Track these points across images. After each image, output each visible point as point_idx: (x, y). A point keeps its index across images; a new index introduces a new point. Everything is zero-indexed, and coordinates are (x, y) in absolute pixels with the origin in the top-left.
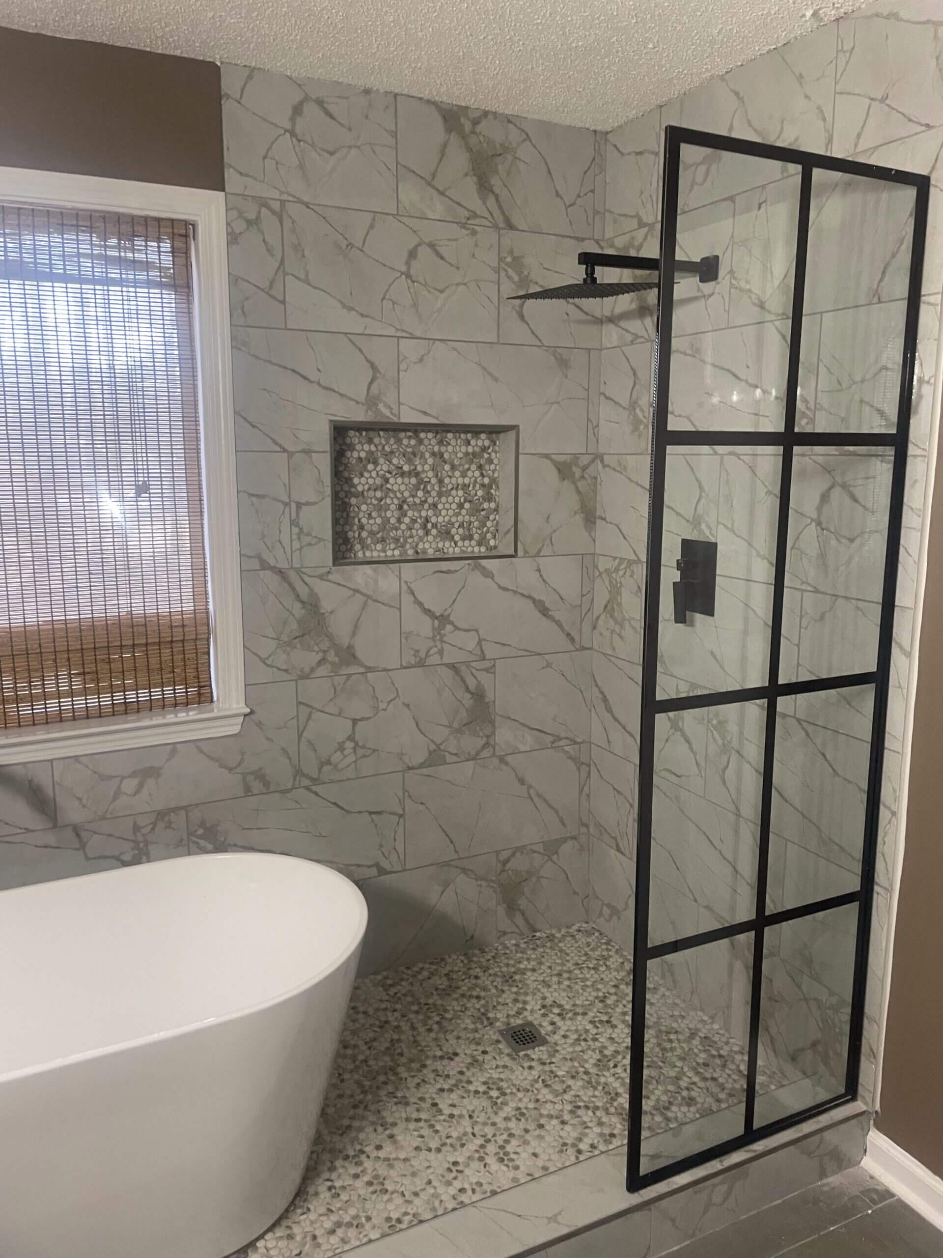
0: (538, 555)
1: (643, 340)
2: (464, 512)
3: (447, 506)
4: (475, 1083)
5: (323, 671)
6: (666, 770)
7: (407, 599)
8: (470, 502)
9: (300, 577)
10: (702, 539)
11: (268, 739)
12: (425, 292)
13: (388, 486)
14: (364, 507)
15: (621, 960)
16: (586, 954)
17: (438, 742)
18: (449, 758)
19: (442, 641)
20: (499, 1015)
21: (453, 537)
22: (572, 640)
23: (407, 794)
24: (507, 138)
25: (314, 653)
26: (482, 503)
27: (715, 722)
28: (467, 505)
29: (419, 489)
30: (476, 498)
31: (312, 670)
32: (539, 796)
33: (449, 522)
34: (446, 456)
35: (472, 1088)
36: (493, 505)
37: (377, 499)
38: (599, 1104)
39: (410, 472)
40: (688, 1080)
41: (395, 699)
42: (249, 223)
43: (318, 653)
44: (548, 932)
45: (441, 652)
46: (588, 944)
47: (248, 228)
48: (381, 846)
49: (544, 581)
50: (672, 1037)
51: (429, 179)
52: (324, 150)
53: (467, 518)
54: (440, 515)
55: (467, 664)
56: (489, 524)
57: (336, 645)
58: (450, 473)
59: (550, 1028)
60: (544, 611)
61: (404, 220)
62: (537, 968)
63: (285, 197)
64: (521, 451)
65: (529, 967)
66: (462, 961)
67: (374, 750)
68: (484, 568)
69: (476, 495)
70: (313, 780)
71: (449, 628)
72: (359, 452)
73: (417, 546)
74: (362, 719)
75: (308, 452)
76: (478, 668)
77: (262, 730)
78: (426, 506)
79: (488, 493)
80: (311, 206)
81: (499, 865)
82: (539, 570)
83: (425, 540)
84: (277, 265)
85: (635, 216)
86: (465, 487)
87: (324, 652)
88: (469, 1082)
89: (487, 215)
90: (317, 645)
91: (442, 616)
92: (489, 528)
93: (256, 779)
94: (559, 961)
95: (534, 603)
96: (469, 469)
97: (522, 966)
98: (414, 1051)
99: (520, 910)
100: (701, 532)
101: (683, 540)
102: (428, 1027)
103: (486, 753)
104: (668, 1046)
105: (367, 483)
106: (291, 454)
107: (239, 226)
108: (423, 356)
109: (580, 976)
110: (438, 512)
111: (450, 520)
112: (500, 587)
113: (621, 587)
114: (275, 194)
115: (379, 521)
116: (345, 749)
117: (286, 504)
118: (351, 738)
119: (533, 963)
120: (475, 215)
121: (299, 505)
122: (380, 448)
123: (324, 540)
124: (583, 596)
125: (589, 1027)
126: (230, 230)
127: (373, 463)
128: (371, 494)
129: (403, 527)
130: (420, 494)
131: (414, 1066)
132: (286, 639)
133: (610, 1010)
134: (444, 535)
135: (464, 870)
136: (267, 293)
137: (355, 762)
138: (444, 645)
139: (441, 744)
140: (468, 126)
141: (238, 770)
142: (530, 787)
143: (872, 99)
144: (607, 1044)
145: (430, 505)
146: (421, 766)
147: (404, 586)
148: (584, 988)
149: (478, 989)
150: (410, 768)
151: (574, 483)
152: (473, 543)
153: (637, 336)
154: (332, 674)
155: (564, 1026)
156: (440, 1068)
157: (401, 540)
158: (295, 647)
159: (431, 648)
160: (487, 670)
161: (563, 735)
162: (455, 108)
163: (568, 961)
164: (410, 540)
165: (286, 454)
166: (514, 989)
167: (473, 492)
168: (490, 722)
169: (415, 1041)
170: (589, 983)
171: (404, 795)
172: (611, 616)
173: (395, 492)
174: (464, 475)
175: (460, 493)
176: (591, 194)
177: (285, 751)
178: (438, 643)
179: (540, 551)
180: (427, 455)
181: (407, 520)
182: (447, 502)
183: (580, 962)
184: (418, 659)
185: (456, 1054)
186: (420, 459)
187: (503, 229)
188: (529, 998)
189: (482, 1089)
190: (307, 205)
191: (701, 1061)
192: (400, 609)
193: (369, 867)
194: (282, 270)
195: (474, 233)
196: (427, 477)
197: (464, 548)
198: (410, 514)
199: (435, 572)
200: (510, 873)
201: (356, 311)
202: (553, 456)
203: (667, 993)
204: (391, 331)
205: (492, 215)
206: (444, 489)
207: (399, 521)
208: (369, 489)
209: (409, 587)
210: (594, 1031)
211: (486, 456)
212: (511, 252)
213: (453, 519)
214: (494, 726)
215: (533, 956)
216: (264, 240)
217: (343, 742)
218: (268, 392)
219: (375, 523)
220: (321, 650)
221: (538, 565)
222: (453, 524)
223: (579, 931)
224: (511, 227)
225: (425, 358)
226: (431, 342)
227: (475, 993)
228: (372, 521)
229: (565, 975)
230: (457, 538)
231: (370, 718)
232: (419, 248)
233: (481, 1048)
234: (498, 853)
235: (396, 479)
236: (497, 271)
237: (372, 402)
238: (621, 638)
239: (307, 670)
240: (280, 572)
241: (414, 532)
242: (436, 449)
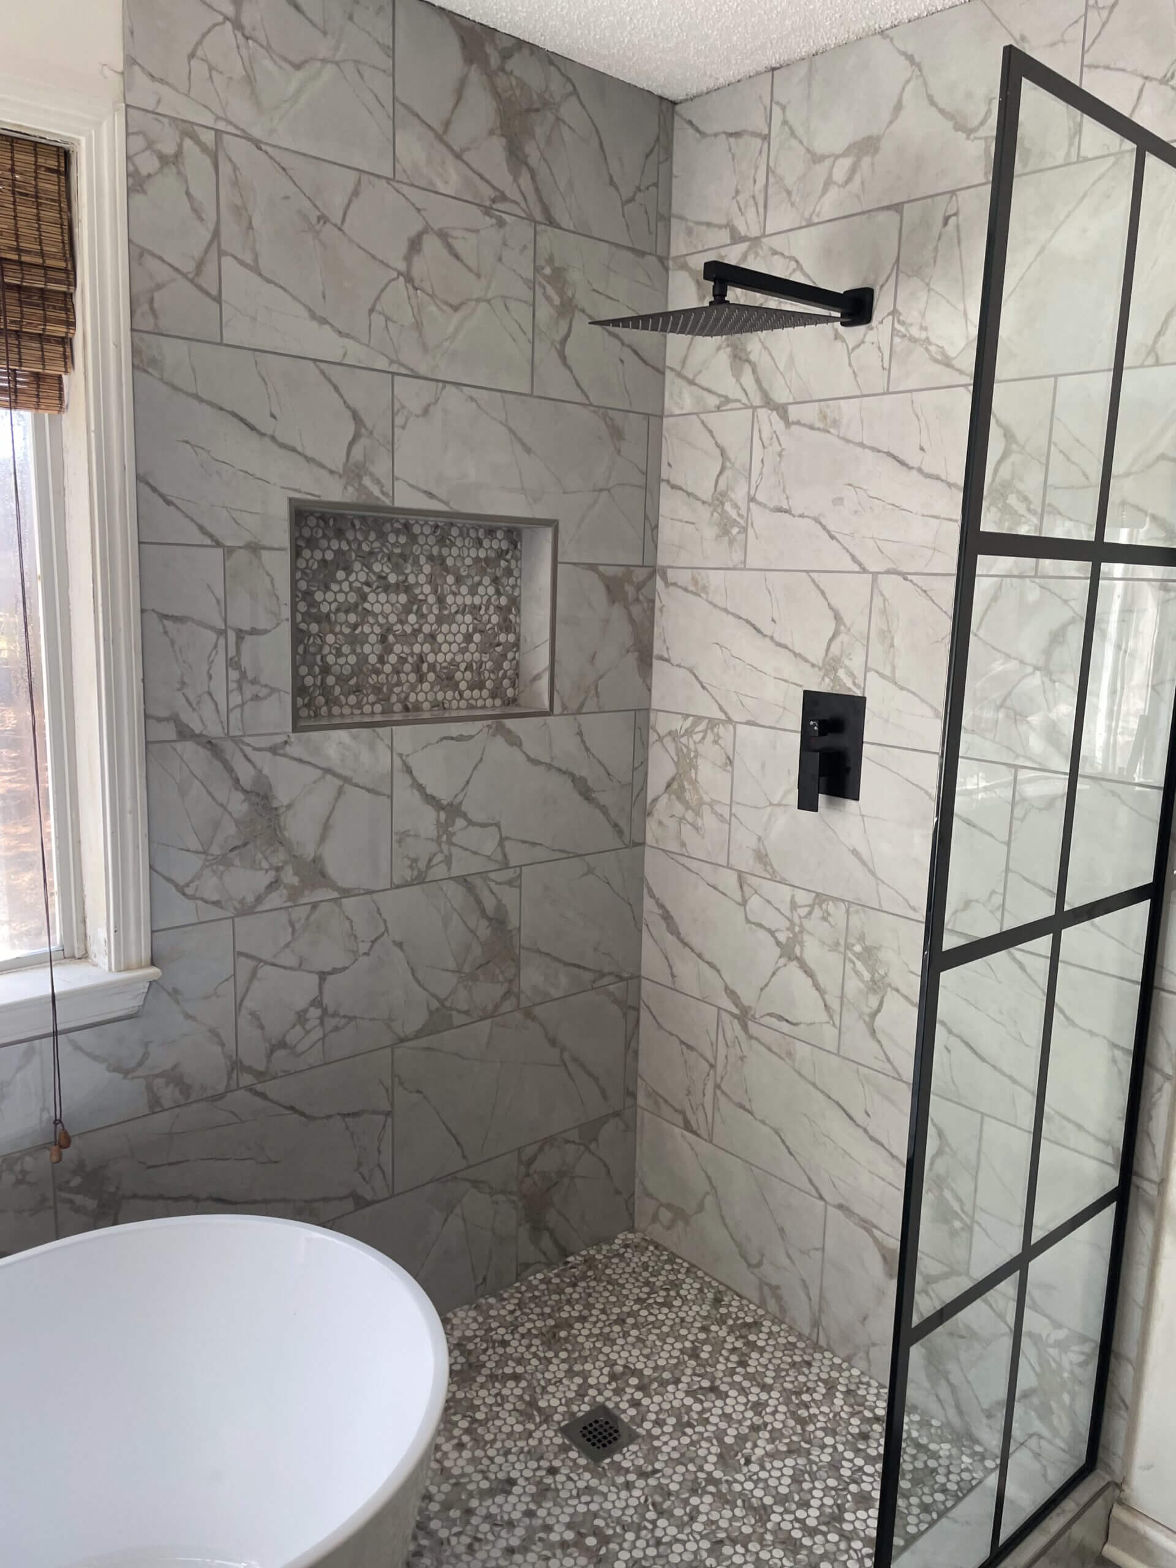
0: (579, 712)
1: (738, 405)
2: (472, 647)
3: (450, 638)
4: (557, 1528)
5: (276, 899)
6: (770, 1015)
7: (402, 781)
8: (481, 632)
9: (242, 750)
10: (837, 690)
11: (188, 1017)
12: (434, 308)
13: (367, 605)
14: (330, 639)
15: (697, 1285)
16: (647, 1283)
17: (443, 996)
18: (458, 1020)
19: (450, 843)
20: (554, 1402)
21: (457, 684)
22: (620, 832)
23: (396, 1080)
24: (547, 87)
25: (263, 872)
26: (496, 635)
27: (858, 948)
28: (477, 637)
29: (410, 612)
30: (489, 626)
31: (259, 899)
32: (575, 1060)
33: (452, 662)
34: (450, 562)
35: (554, 1537)
36: (511, 638)
37: (349, 625)
38: (747, 1530)
39: (397, 585)
40: (850, 1465)
41: (382, 934)
42: (164, 159)
43: (267, 871)
44: (584, 1253)
45: (448, 861)
46: (645, 1266)
47: (162, 167)
48: (360, 1164)
49: (587, 749)
50: (806, 1397)
51: (440, 131)
52: (285, 59)
53: (477, 656)
54: (440, 651)
55: (483, 875)
56: (506, 665)
57: (295, 857)
58: (454, 588)
59: (632, 1412)
60: (586, 792)
61: (405, 189)
62: (585, 1313)
63: (221, 126)
64: (560, 559)
65: (575, 1314)
66: (475, 1320)
67: (351, 1019)
68: (509, 732)
69: (489, 621)
70: (260, 1075)
71: (460, 823)
72: (323, 551)
73: (407, 698)
74: (335, 971)
75: (254, 548)
76: (499, 880)
77: (178, 1002)
78: (420, 638)
79: (506, 619)
80: (263, 147)
81: (522, 1168)
82: (580, 734)
83: (418, 690)
84: (208, 237)
85: (726, 226)
86: (475, 609)
87: (278, 869)
88: (548, 1529)
89: (518, 197)
90: (266, 859)
91: (451, 805)
92: (506, 671)
93: (167, 1085)
94: (613, 1299)
95: (573, 781)
96: (480, 583)
97: (564, 1315)
98: (446, 1488)
99: (547, 1229)
100: (836, 680)
101: (805, 692)
102: (455, 1441)
103: (507, 1006)
104: (803, 1413)
105: (335, 600)
106: (229, 551)
107: (148, 164)
108: (429, 405)
109: (651, 1319)
110: (436, 646)
111: (453, 660)
112: (529, 759)
113: (696, 757)
114: (208, 120)
115: (352, 659)
116: (307, 1020)
117: (222, 633)
118: (317, 1002)
119: (578, 1307)
120: (503, 197)
121: (240, 634)
122: (354, 546)
123: (279, 691)
124: (634, 769)
125: (689, 1401)
126: (131, 168)
127: (344, 569)
128: (342, 616)
129: (388, 668)
130: (412, 618)
131: (455, 1513)
132: (219, 853)
133: (709, 1369)
134: (445, 682)
135: (476, 1183)
136: (192, 281)
137: (323, 1039)
138: (454, 850)
139: (446, 999)
140: (494, 60)
141: (140, 1072)
142: (563, 1049)
143: (1146, 78)
144: (723, 1425)
145: (425, 635)
146: (418, 1035)
147: (398, 762)
148: (663, 1338)
149: (510, 1363)
150: (402, 1040)
151: (626, 607)
152: (485, 693)
153: (727, 400)
154: (289, 904)
155: (652, 1404)
156: (494, 1510)
157: (385, 689)
158: (232, 865)
159: (435, 855)
160: (510, 883)
161: (606, 970)
162: (478, 28)
163: (627, 1297)
164: (397, 690)
165: (221, 550)
166: (563, 1355)
167: (486, 617)
168: (513, 960)
169: (443, 1470)
170: (665, 1329)
171: (393, 1082)
172: (679, 798)
173: (375, 615)
174: (473, 592)
175: (468, 618)
176: (653, 189)
177: (214, 1033)
178: (445, 847)
179: (582, 705)
180: (422, 560)
181: (393, 659)
182: (450, 632)
183: (644, 1296)
184: (416, 873)
185: (512, 1482)
186: (412, 566)
187: (540, 223)
188: (588, 1366)
189: (569, 1536)
190: (257, 144)
191: (856, 1431)
192: (391, 797)
193: (341, 1199)
194: (215, 245)
195: (501, 223)
196: (422, 593)
197: (473, 702)
198: (397, 648)
199: (442, 739)
200: (536, 1177)
201: (331, 325)
202: (601, 568)
203: (775, 1329)
204: (382, 363)
205: (526, 200)
206: (446, 612)
207: (381, 660)
208: (338, 610)
209: (404, 763)
210: (697, 1407)
211: (503, 564)
212: (550, 260)
213: (459, 658)
214: (518, 967)
215: (576, 1296)
216: (188, 194)
217: (305, 1011)
218: (193, 446)
219: (347, 663)
220: (272, 868)
221: (580, 725)
222: (458, 665)
223: (626, 1246)
224: (551, 222)
225: (432, 409)
226: (441, 385)
227: (508, 1370)
228: (342, 661)
229: (630, 1321)
230: (463, 685)
231: (345, 969)
232: (425, 237)
233: (544, 1464)
234: (520, 1150)
235: (377, 594)
236: (532, 285)
237: (354, 472)
238: (697, 829)
239: (250, 899)
240: (210, 742)
241: (403, 676)
242: (435, 551)
